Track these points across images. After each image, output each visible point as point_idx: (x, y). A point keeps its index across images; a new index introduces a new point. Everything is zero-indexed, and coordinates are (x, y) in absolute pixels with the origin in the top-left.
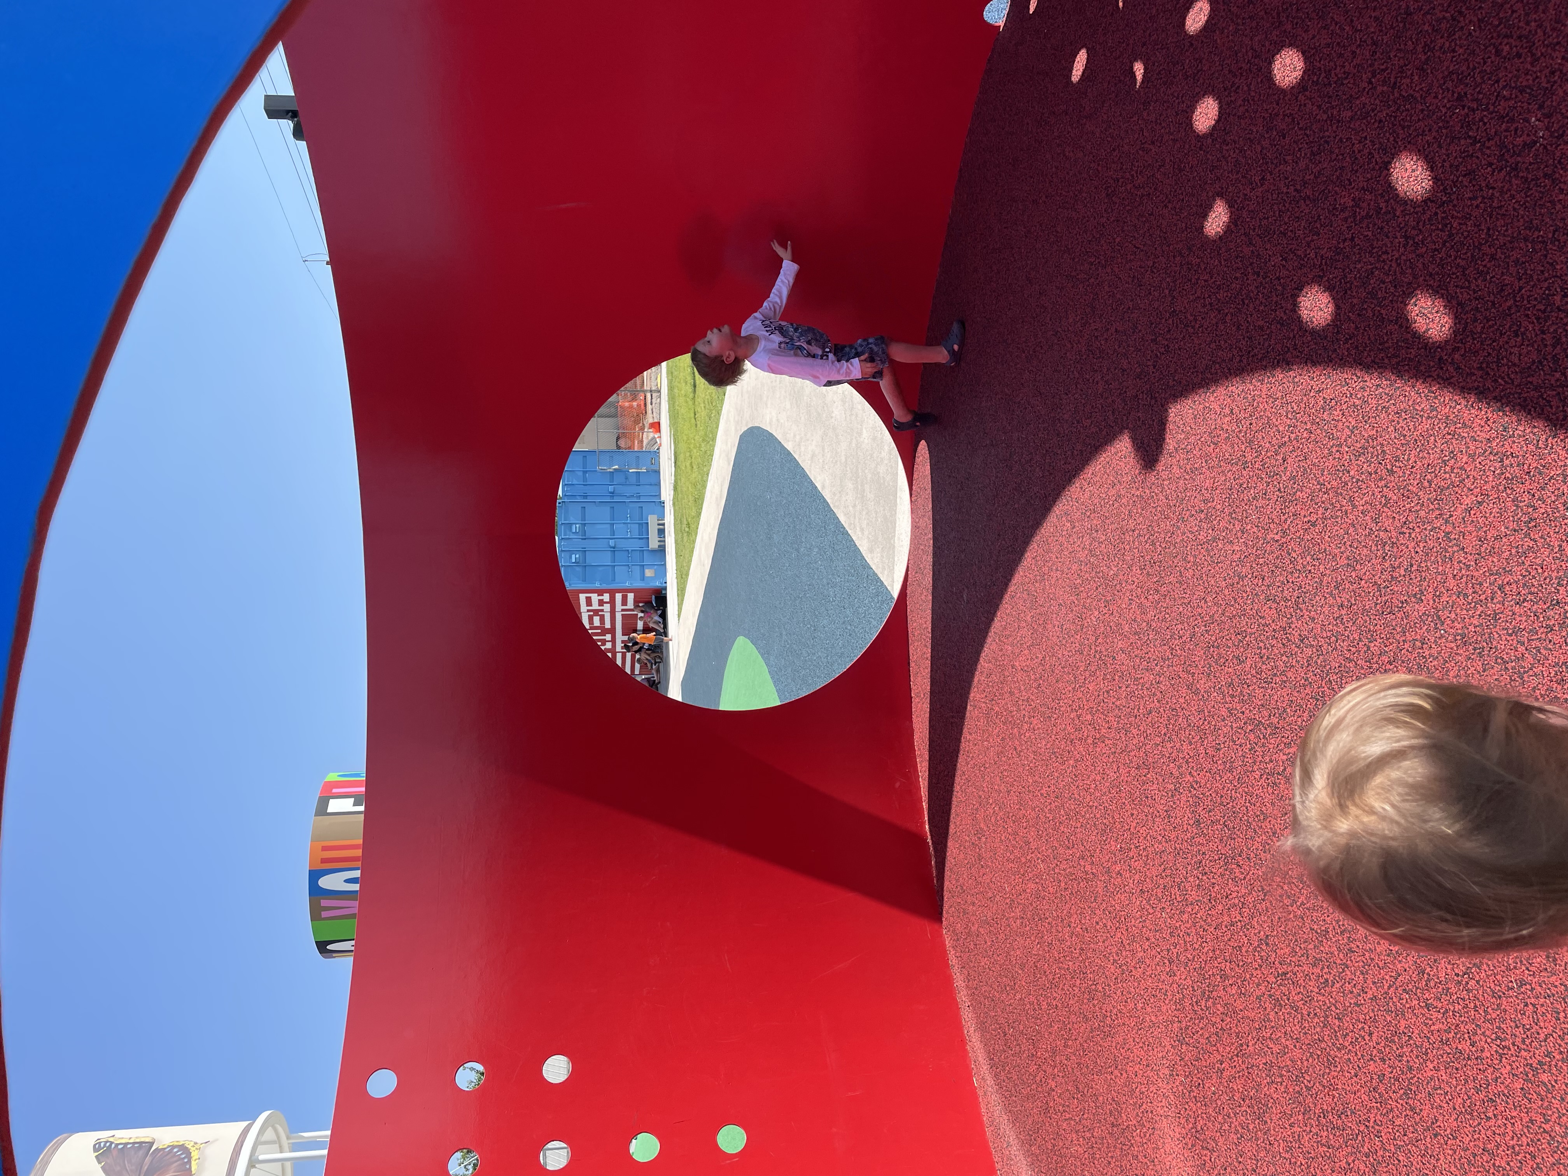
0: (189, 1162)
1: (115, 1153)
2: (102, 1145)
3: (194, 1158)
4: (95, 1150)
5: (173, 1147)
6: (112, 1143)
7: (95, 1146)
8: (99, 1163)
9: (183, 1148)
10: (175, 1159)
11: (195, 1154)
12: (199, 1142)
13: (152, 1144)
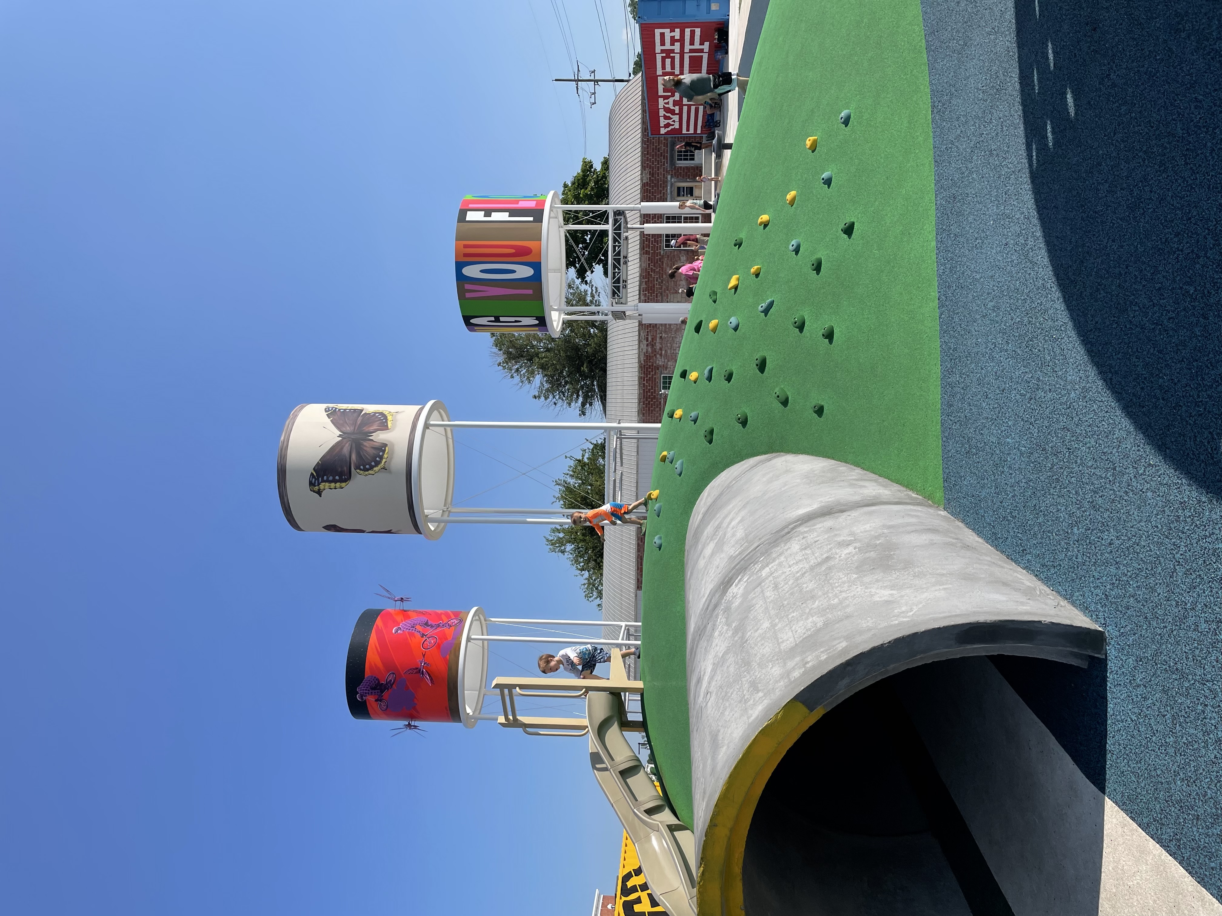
0: (386, 422)
1: (339, 413)
2: (330, 409)
3: (389, 420)
4: (326, 411)
5: (376, 413)
6: (336, 408)
7: (325, 409)
8: (329, 418)
9: (382, 414)
10: (377, 419)
11: (390, 418)
12: (392, 411)
13: (362, 410)
